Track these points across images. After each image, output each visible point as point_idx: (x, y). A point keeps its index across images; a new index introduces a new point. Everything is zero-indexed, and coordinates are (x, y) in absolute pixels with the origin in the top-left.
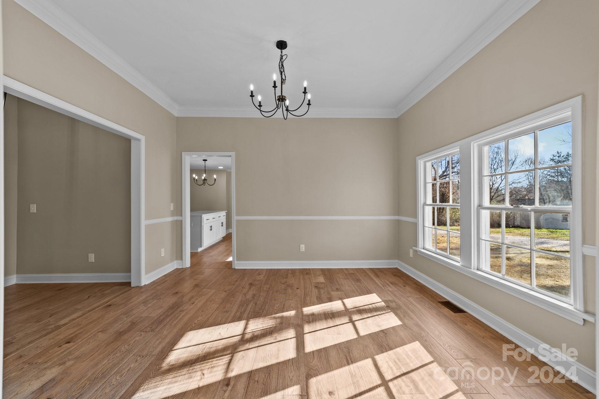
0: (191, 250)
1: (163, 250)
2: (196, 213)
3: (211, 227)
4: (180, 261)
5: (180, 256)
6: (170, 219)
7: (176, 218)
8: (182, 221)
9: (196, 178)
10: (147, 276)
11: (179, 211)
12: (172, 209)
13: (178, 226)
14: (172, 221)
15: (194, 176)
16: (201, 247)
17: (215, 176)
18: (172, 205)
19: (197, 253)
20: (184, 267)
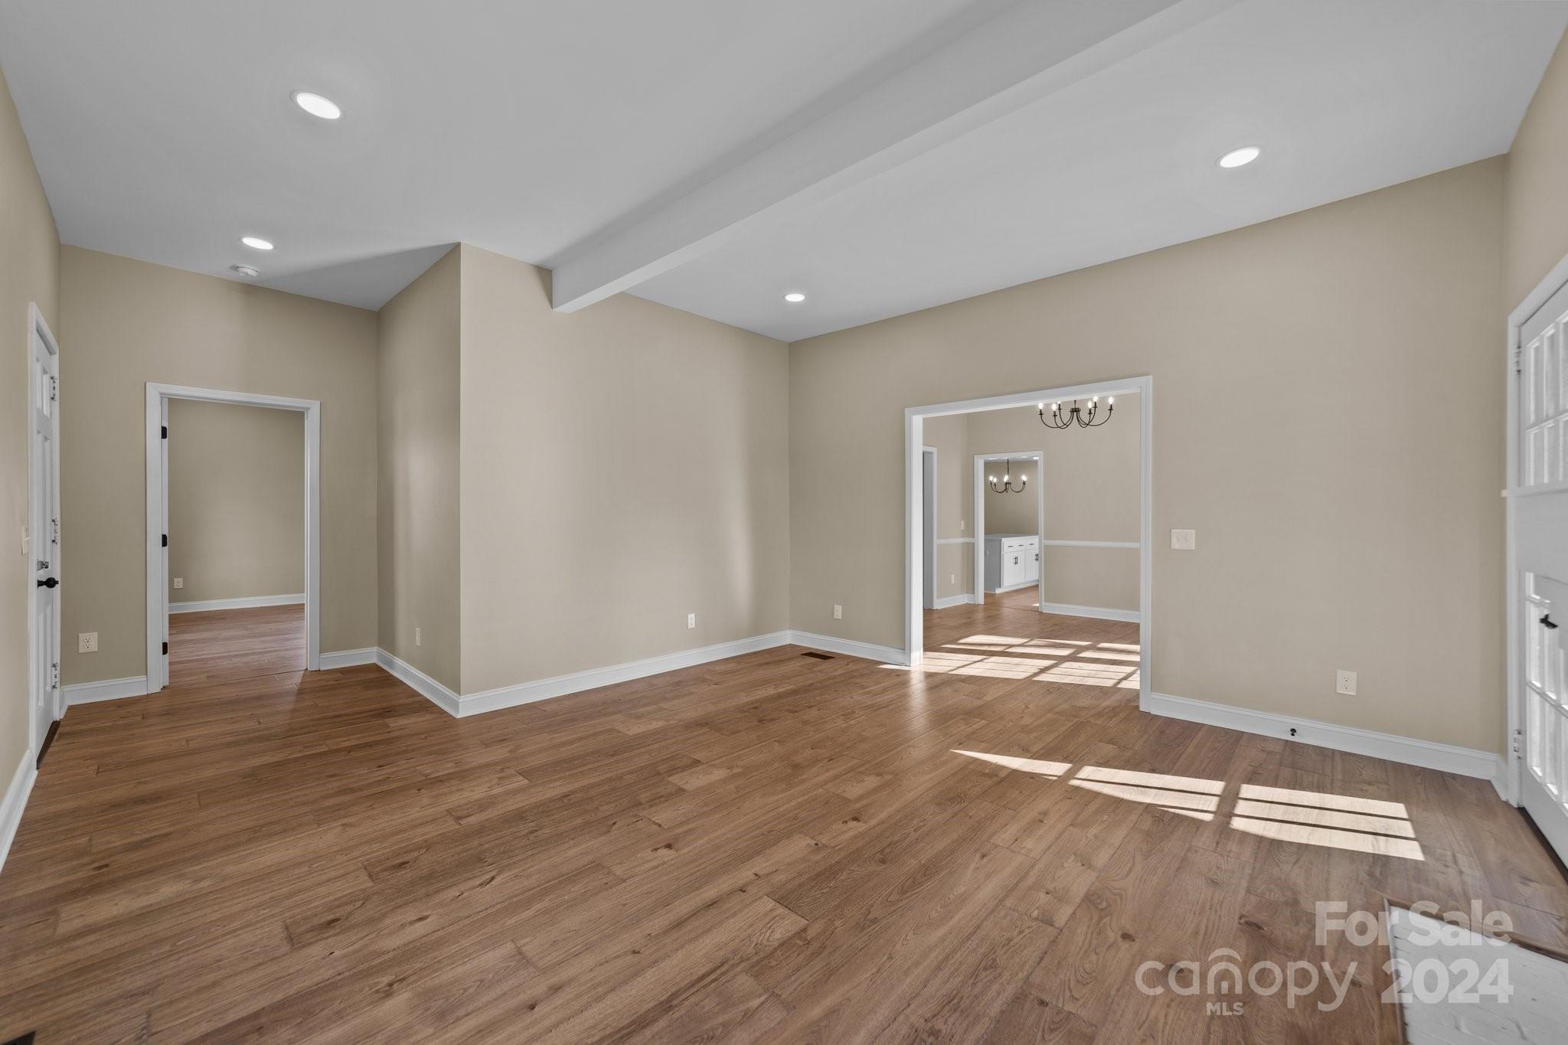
0: (985, 590)
1: (953, 576)
2: (991, 537)
3: (1016, 558)
4: (972, 595)
5: (971, 588)
6: (960, 540)
7: (967, 540)
8: (974, 543)
9: (995, 480)
10: (938, 600)
11: (970, 531)
12: (963, 528)
13: (970, 550)
14: (963, 543)
15: (991, 478)
16: (1000, 587)
17: (1024, 478)
18: (963, 522)
19: (993, 595)
20: (976, 603)
